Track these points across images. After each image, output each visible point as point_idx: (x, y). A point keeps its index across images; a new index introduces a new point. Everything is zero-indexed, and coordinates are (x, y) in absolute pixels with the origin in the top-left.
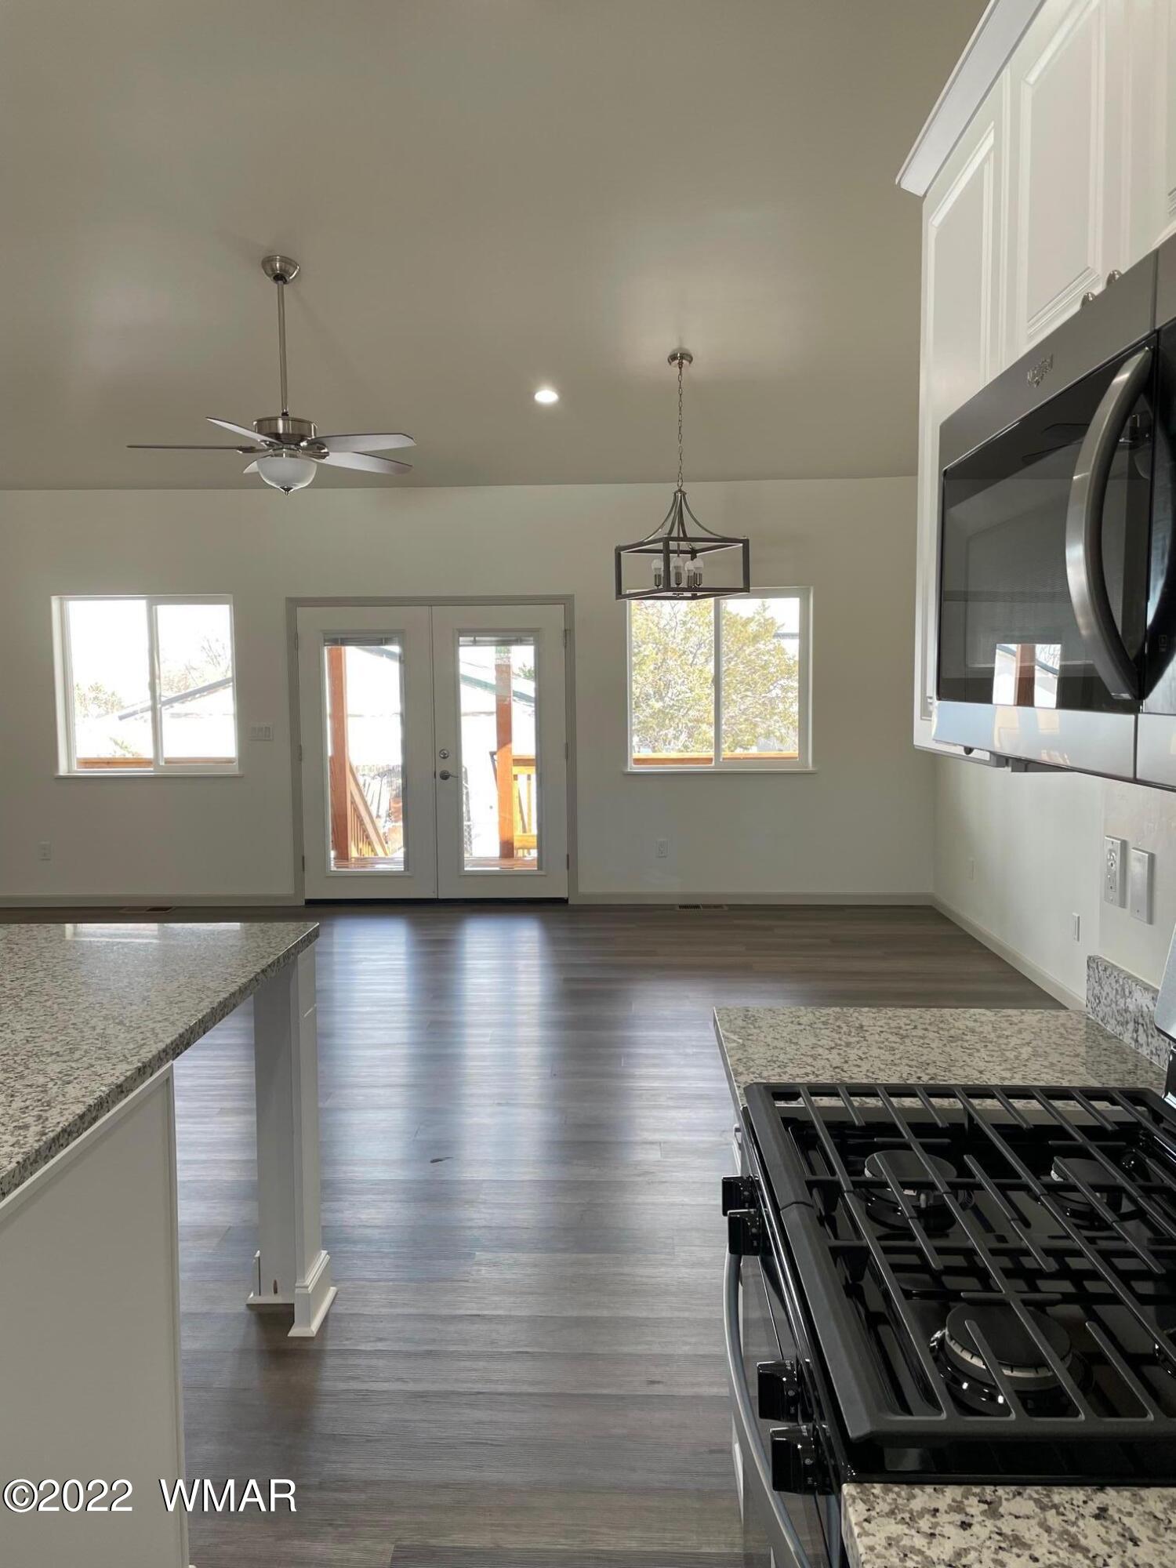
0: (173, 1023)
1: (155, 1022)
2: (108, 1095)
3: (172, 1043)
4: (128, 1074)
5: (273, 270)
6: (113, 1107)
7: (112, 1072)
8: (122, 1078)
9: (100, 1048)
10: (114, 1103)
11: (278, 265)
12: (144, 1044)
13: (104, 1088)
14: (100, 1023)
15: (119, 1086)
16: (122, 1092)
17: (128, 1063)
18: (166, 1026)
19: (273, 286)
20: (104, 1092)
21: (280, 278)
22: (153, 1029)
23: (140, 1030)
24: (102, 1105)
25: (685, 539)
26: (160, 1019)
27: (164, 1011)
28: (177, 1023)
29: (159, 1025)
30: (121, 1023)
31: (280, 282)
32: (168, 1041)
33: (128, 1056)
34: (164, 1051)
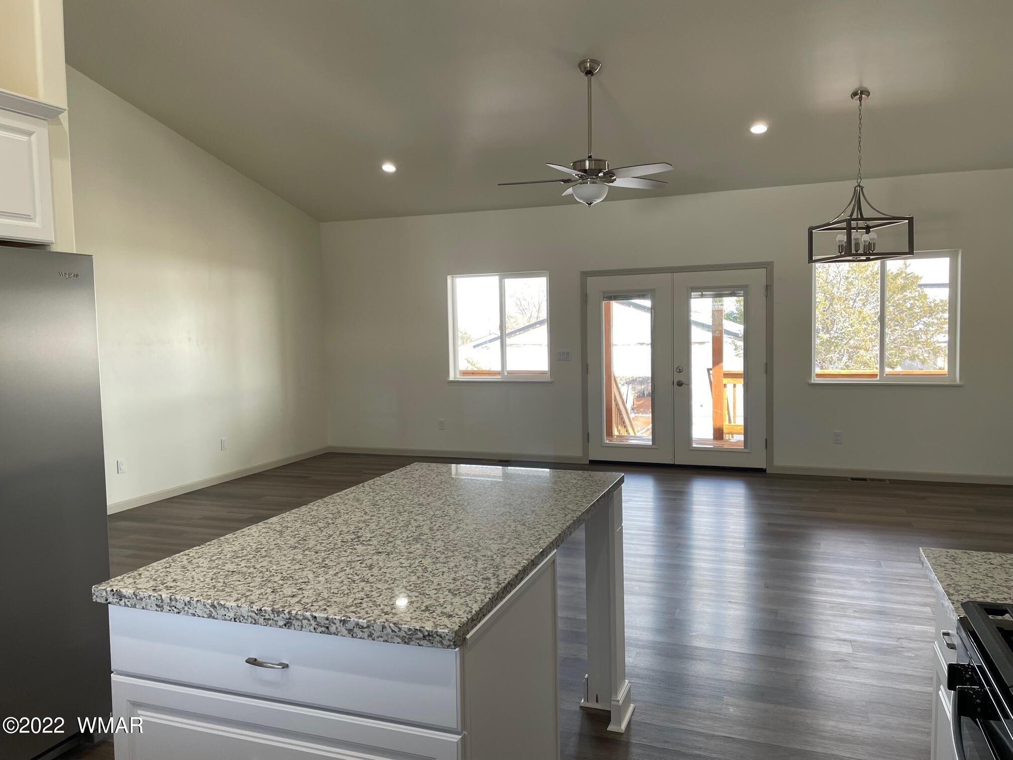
0: (553, 527)
1: (543, 526)
2: (528, 565)
3: (556, 539)
4: (536, 554)
5: (585, 68)
6: (530, 573)
7: (528, 552)
8: (534, 557)
9: (516, 538)
10: (531, 570)
11: (588, 65)
12: (540, 538)
13: (525, 562)
14: (512, 523)
15: (532, 561)
16: (534, 565)
17: (534, 548)
18: (550, 529)
19: (584, 78)
20: (525, 563)
21: (589, 73)
22: (543, 530)
23: (535, 530)
24: (525, 571)
25: (862, 219)
26: (545, 524)
27: (546, 520)
28: (556, 527)
29: (545, 527)
30: (524, 524)
31: (589, 75)
32: (554, 537)
33: (533, 544)
34: (552, 543)
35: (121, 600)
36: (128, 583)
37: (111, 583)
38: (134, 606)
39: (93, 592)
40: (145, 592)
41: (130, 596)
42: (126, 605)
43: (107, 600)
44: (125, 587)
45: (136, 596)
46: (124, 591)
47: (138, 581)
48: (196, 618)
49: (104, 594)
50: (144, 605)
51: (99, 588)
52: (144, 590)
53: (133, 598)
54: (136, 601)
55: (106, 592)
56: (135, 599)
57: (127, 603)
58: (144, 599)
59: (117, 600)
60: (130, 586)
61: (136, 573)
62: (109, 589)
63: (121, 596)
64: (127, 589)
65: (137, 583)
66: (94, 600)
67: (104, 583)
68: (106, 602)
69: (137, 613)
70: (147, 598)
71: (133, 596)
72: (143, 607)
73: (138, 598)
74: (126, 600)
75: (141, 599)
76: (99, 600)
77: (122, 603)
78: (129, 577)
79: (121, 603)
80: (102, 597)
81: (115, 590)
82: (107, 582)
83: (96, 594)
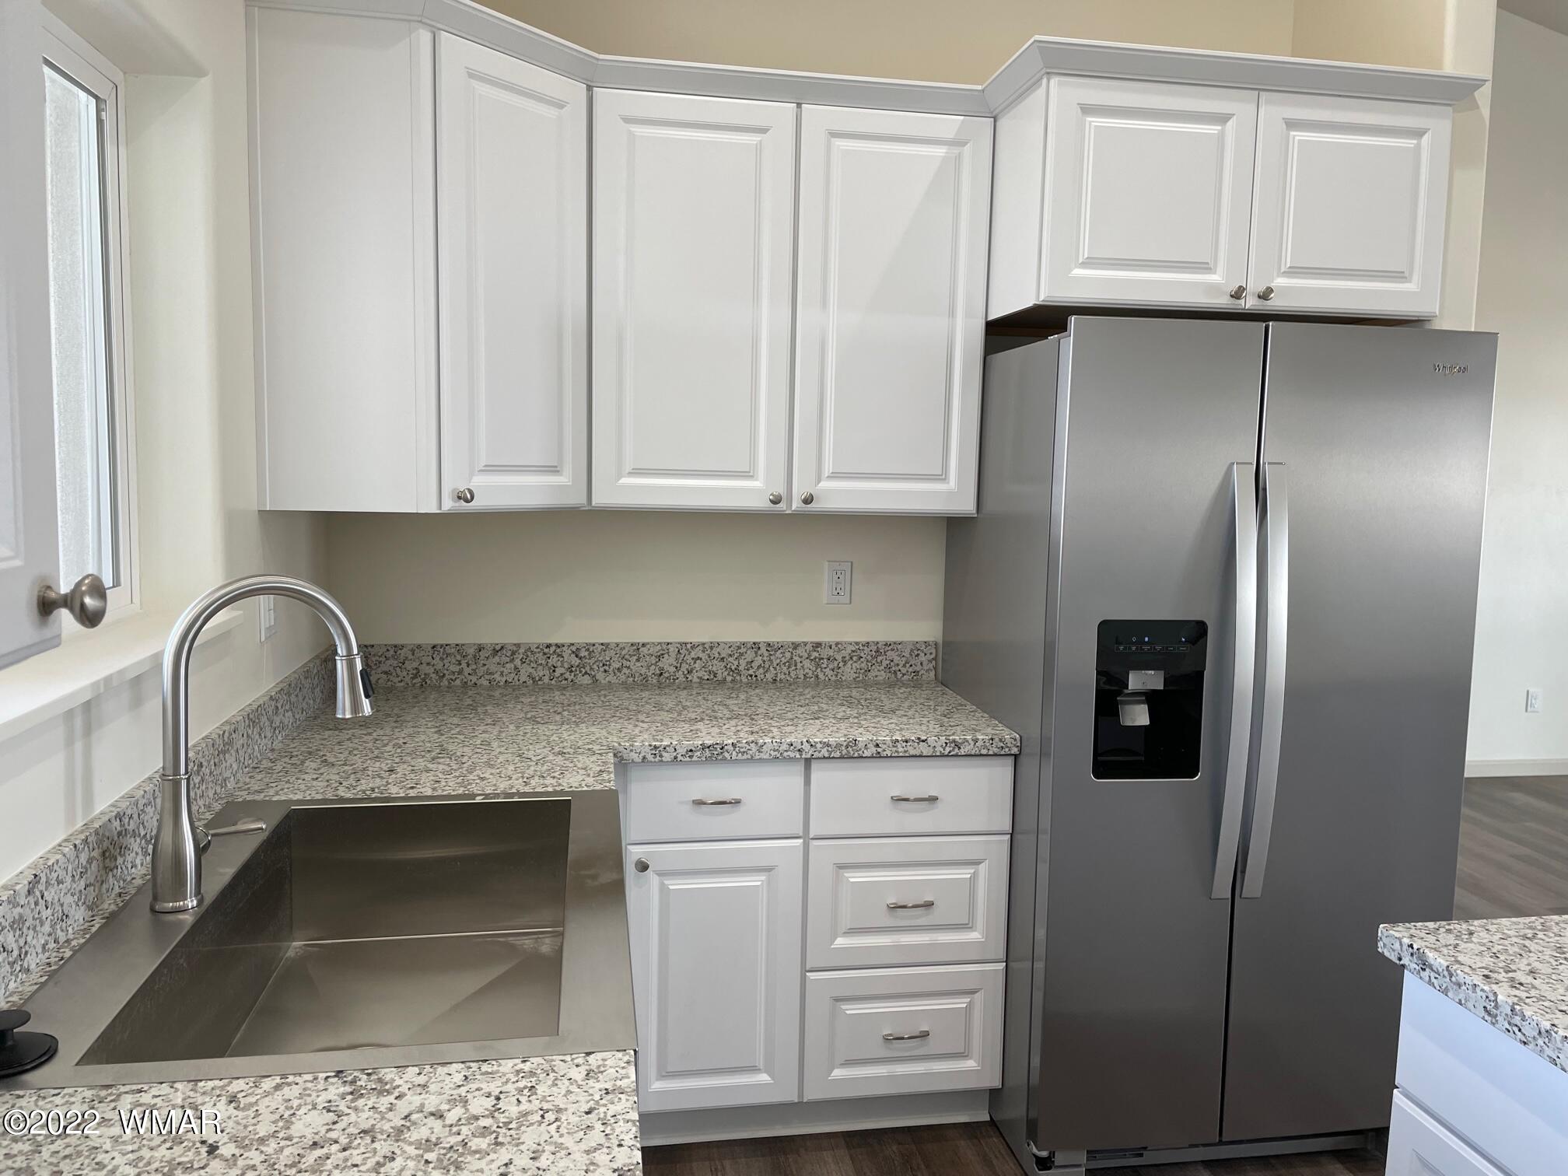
35: (1424, 970)
36: (1443, 942)
37: (1413, 931)
38: (1445, 992)
39: (1379, 934)
40: (1468, 974)
41: (1441, 970)
42: (1430, 983)
43: (1400, 959)
44: (1435, 949)
45: (1451, 975)
46: (1431, 955)
47: (1462, 946)
48: (1557, 1068)
49: (1397, 946)
50: (1462, 996)
51: (1391, 932)
52: (1467, 970)
53: (1444, 976)
54: (1448, 982)
55: (1401, 944)
56: (1448, 979)
57: (1433, 980)
58: (1464, 987)
59: (1417, 968)
60: (1445, 951)
61: (1464, 926)
62: (1406, 941)
63: (1425, 965)
64: (1436, 954)
65: (1459, 948)
66: (1380, 950)
67: (1401, 927)
68: (1398, 962)
69: (1446, 1006)
70: (1470, 987)
71: (1446, 973)
72: (1460, 1000)
73: (1453, 979)
74: (1433, 975)
75: (1459, 985)
76: (1387, 954)
77: (1425, 974)
78: (1449, 931)
79: (1422, 974)
80: (1394, 950)
81: (1415, 947)
82: (1407, 924)
83: (1384, 939)
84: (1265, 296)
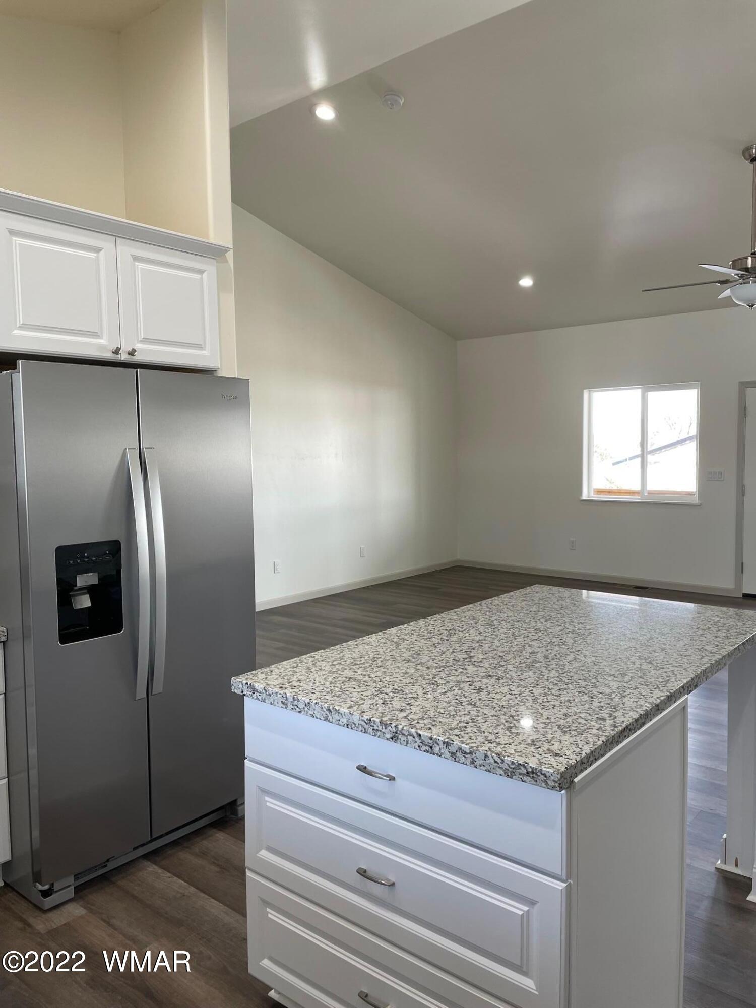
0: (686, 670)
1: (673, 666)
2: (651, 709)
3: (687, 683)
4: (662, 698)
6: (653, 718)
7: (651, 695)
8: (658, 701)
9: (640, 677)
10: (655, 715)
12: (669, 680)
13: (648, 705)
14: (637, 661)
15: (657, 705)
16: (659, 709)
17: (660, 691)
18: (681, 671)
20: (648, 707)
22: (673, 671)
23: (664, 670)
24: (646, 716)
26: (676, 665)
27: (678, 660)
28: (688, 670)
29: (676, 669)
30: (650, 663)
32: (685, 681)
33: (660, 686)
34: (683, 687)
35: (254, 693)
36: (261, 678)
37: (247, 677)
38: (264, 701)
39: (232, 683)
40: (273, 688)
41: (261, 691)
42: (257, 699)
43: (242, 692)
44: (258, 682)
45: (266, 692)
46: (256, 685)
47: (269, 677)
48: (314, 719)
49: (240, 686)
50: (272, 700)
51: (237, 680)
52: (272, 687)
53: (263, 693)
54: (265, 696)
55: (242, 684)
56: (265, 694)
57: (258, 697)
58: (272, 695)
59: (251, 693)
60: (262, 682)
61: (268, 669)
62: (245, 682)
63: (254, 690)
64: (259, 684)
65: (268, 679)
66: (233, 691)
67: (241, 677)
68: (241, 694)
69: (265, 706)
70: (275, 695)
71: (264, 691)
72: (271, 702)
73: (267, 693)
74: (258, 694)
75: (270, 695)
76: (236, 692)
77: (254, 696)
78: (262, 673)
79: (254, 695)
80: (239, 689)
81: (249, 683)
82: (244, 675)
83: (234, 685)
84: (132, 353)
